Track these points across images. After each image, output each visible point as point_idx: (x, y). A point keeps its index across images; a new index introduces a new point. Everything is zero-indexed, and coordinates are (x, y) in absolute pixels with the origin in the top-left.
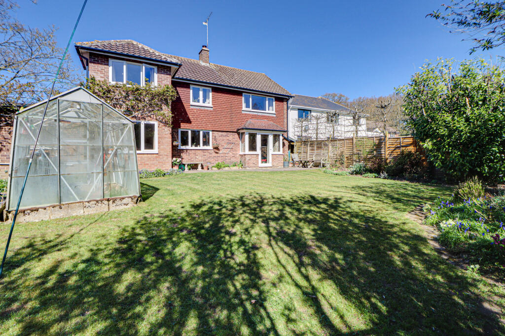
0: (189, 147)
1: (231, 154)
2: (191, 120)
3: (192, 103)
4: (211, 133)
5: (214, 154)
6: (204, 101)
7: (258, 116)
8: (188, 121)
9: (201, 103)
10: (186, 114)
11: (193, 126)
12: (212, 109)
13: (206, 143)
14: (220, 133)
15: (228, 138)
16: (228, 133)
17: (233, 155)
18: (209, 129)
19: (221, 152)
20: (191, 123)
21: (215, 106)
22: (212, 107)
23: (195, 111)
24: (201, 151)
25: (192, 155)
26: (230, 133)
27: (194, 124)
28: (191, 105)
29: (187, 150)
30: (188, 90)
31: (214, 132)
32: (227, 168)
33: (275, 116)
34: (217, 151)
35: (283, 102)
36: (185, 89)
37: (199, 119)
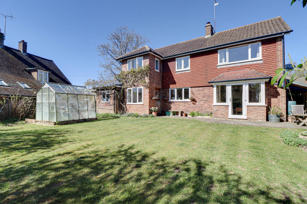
0: (175, 100)
1: (206, 105)
2: (176, 82)
3: (177, 70)
4: (190, 89)
5: (192, 105)
6: (185, 67)
7: (237, 67)
8: (174, 83)
9: (183, 69)
10: (173, 78)
11: (177, 86)
12: (190, 71)
13: (187, 96)
14: (197, 89)
15: (204, 92)
16: (204, 88)
17: (209, 106)
18: (189, 86)
19: (197, 103)
20: (176, 84)
21: (192, 68)
22: (190, 70)
23: (178, 75)
24: (182, 103)
25: (177, 106)
26: (206, 88)
27: (178, 84)
28: (176, 72)
29: (174, 102)
30: (174, 62)
31: (192, 88)
32: (200, 117)
33: (262, 62)
34: (195, 103)
35: (275, 42)
36: (173, 62)
37: (181, 80)
